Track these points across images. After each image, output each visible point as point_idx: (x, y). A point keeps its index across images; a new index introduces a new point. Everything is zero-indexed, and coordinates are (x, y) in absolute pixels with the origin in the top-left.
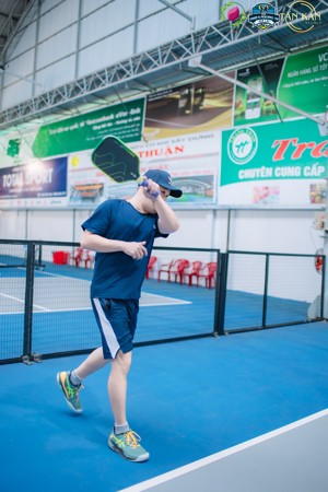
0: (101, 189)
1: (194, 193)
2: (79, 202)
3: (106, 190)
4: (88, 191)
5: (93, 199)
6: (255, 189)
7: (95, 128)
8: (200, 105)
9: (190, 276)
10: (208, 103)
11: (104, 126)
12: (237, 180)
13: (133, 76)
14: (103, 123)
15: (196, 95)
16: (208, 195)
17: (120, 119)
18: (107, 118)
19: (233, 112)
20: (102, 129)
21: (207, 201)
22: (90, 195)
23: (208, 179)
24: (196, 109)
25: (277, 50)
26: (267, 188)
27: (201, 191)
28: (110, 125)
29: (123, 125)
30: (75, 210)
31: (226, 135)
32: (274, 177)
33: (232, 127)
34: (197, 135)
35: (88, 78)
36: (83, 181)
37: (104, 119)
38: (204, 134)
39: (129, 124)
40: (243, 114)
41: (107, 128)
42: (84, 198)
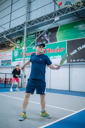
1: (8, 64)
6: (18, 62)
8: (9, 45)
9: (10, 82)
10: (11, 45)
12: (15, 61)
15: (9, 43)
16: (10, 64)
19: (15, 47)
21: (10, 65)
23: (10, 61)
24: (9, 46)
25: (22, 35)
26: (20, 62)
27: (9, 63)
31: (13, 51)
32: (21, 60)
33: (14, 50)
34: (8, 51)
38: (10, 51)
40: (16, 47)
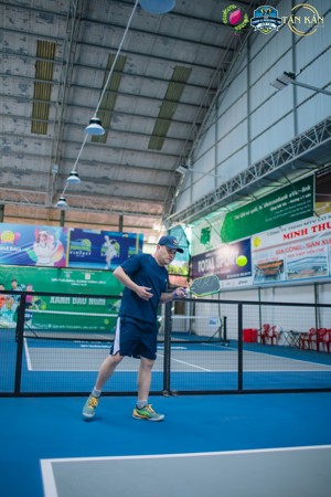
0: (282, 266)
2: (263, 281)
3: (286, 266)
4: (269, 269)
5: (275, 276)
7: (273, 209)
11: (280, 206)
13: (295, 158)
14: (278, 204)
17: (293, 198)
18: (282, 199)
20: (278, 210)
22: (272, 273)
28: (285, 204)
29: (297, 203)
30: (259, 288)
35: (257, 165)
36: (264, 260)
37: (279, 199)
39: (301, 201)
41: (282, 208)
42: (267, 276)
